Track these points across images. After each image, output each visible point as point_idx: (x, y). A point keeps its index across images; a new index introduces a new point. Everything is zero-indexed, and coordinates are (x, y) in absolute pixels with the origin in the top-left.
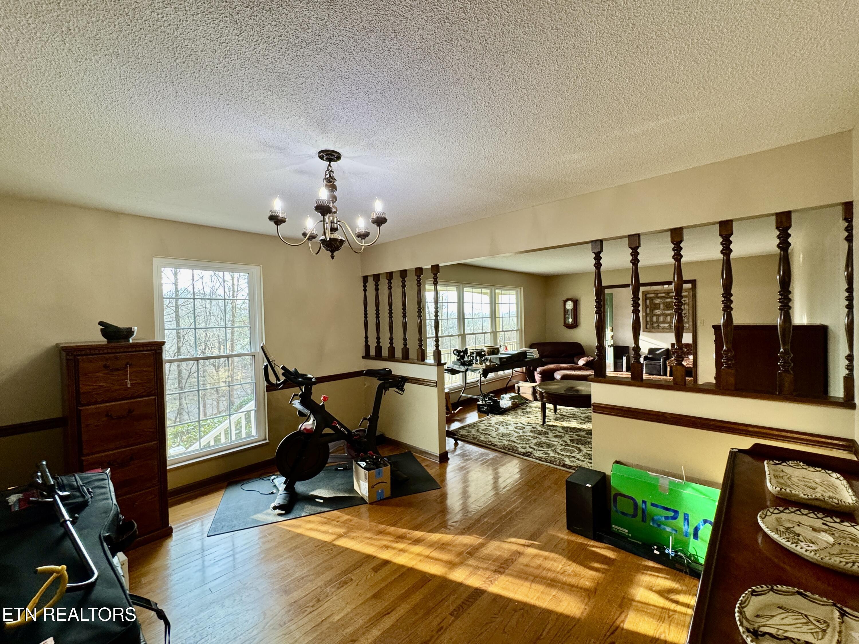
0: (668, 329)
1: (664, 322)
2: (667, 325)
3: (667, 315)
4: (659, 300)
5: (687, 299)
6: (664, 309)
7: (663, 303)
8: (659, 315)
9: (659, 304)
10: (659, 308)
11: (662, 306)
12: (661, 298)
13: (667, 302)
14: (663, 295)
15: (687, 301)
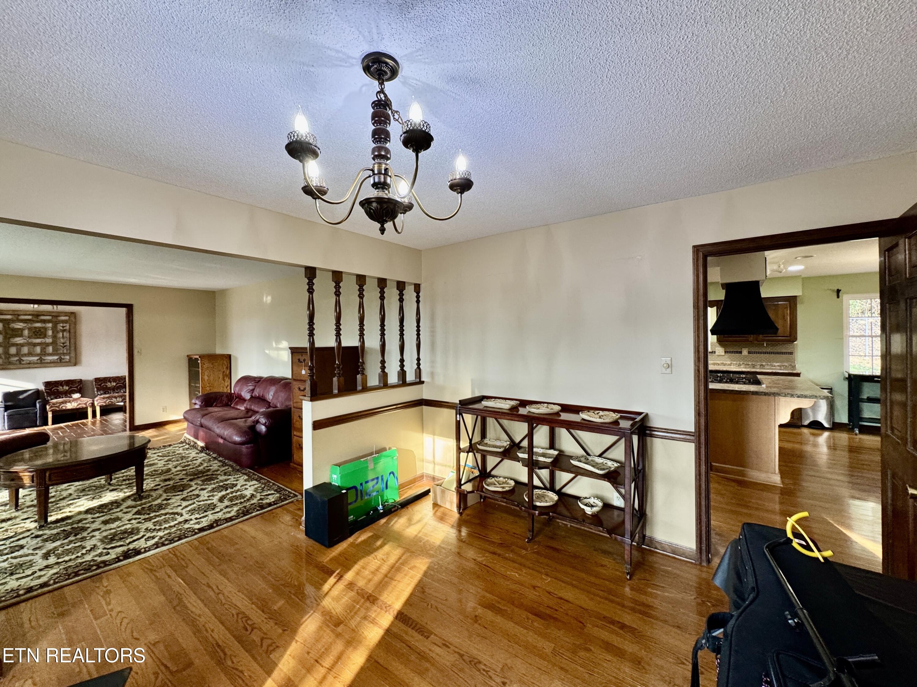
0: (37, 363)
1: (30, 354)
2: (38, 358)
3: (35, 345)
5: (68, 325)
6: (30, 337)
7: (30, 329)
8: (20, 345)
10: (21, 336)
11: (26, 332)
13: (35, 328)
14: (28, 317)
15: (68, 328)
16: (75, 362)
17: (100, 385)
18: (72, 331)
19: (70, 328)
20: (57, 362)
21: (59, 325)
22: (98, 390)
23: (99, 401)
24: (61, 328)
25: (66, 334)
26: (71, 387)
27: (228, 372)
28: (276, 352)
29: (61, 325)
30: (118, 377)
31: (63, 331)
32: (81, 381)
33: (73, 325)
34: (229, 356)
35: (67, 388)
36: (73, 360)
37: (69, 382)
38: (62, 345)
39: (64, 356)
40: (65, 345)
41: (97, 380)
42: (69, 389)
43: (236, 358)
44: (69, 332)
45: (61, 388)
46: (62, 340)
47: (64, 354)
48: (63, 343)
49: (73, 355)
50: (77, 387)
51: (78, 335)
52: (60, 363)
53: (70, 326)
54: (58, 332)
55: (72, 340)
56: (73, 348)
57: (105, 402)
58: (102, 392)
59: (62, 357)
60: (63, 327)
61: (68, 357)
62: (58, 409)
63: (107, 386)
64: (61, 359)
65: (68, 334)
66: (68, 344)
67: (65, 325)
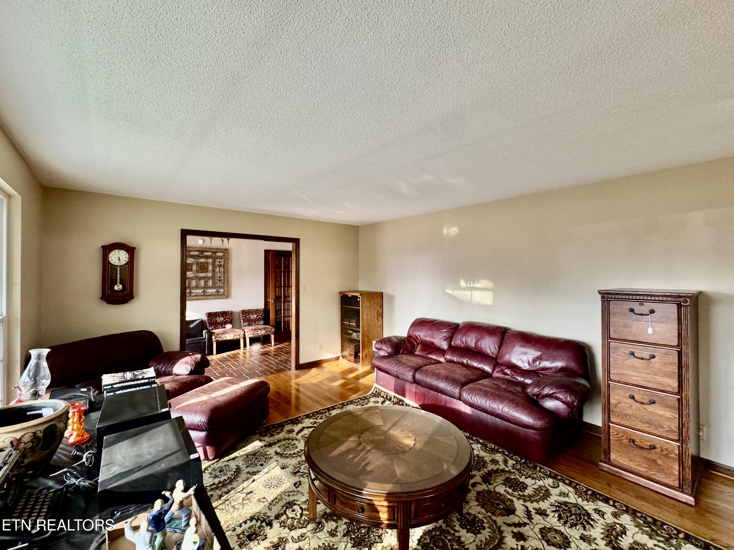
0: (202, 296)
1: (197, 287)
2: (202, 290)
3: (200, 278)
4: (191, 259)
5: (223, 260)
6: (197, 272)
7: (197, 264)
8: (191, 279)
9: (191, 264)
10: (191, 270)
11: (194, 267)
12: (193, 257)
13: (201, 263)
14: (197, 253)
15: (222, 263)
16: (226, 295)
17: (245, 317)
18: (226, 266)
19: (224, 264)
20: (215, 295)
21: (216, 260)
22: (244, 321)
23: (249, 332)
24: (218, 264)
25: (222, 269)
26: (225, 319)
27: (381, 311)
28: (469, 293)
29: (218, 260)
30: (257, 310)
31: (220, 266)
32: (232, 313)
33: (226, 261)
34: (381, 295)
35: (223, 319)
36: (226, 293)
37: (224, 314)
38: (218, 279)
39: (220, 289)
40: (221, 279)
41: (243, 312)
42: (224, 320)
43: (392, 298)
44: (224, 267)
45: (219, 319)
46: (218, 274)
47: (220, 287)
48: (220, 278)
49: (226, 288)
50: (229, 318)
51: (229, 270)
52: (218, 295)
53: (224, 261)
54: (216, 267)
55: (226, 275)
56: (226, 283)
57: (253, 334)
58: (247, 323)
59: (219, 290)
60: (220, 262)
61: (222, 290)
62: (220, 339)
63: (250, 318)
64: (217, 292)
65: (223, 269)
66: (222, 278)
67: (221, 260)
